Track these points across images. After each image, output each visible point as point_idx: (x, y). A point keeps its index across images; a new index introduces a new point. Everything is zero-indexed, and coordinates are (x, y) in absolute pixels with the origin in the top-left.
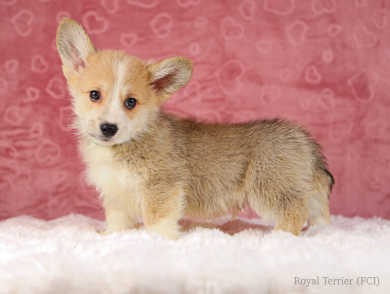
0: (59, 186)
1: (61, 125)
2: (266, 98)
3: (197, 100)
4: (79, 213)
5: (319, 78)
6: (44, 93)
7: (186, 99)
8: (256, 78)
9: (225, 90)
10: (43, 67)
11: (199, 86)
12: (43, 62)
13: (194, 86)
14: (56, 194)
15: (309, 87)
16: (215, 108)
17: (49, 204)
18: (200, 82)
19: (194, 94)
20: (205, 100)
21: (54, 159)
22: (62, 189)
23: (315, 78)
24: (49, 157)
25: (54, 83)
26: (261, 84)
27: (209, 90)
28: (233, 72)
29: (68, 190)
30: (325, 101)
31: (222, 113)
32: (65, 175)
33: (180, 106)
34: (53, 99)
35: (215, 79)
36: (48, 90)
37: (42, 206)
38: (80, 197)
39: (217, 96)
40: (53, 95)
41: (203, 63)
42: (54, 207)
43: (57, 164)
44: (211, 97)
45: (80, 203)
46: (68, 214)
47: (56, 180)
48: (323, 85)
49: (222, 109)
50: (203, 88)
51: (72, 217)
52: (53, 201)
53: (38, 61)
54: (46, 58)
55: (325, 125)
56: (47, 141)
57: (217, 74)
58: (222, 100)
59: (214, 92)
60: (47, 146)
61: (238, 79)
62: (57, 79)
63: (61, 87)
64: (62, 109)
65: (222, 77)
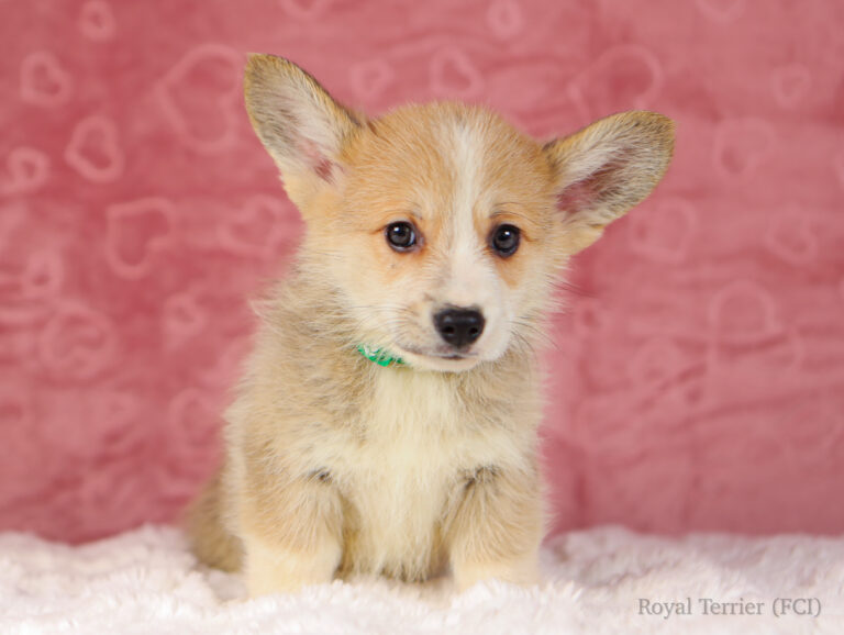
0: (113, 437)
1: (112, 258)
2: (731, 161)
6: (60, 166)
8: (696, 100)
10: (54, 89)
12: (57, 74)
14: (103, 461)
17: (86, 492)
21: (95, 361)
22: (121, 447)
24: (79, 352)
25: (90, 135)
26: (714, 116)
28: (626, 83)
29: (138, 449)
32: (130, 405)
34: (87, 182)
35: (569, 106)
36: (73, 157)
37: (63, 498)
38: (174, 470)
40: (87, 170)
41: (534, 59)
42: (101, 501)
43: (105, 375)
45: (175, 488)
46: (136, 525)
47: (104, 421)
51: (148, 533)
52: (96, 483)
53: (41, 71)
54: (66, 62)
56: (74, 306)
57: (574, 92)
60: (74, 321)
61: (640, 103)
62: (99, 123)
63: (110, 147)
64: (115, 212)
65: (590, 101)
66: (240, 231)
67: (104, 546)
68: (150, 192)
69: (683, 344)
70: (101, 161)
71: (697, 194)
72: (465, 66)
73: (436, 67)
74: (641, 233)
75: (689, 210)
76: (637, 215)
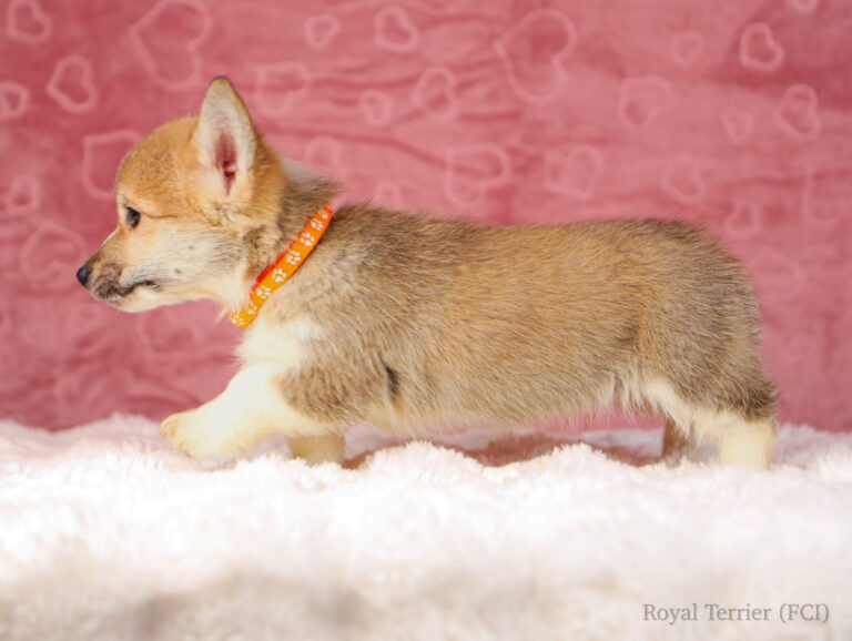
0: (84, 342)
1: (87, 182)
2: (634, 113)
3: (448, 115)
4: (135, 412)
5: (780, 55)
6: (41, 98)
7: (417, 114)
8: (605, 59)
9: (521, 92)
10: (38, 29)
11: (452, 80)
12: (39, 15)
13: (440, 79)
14: (75, 363)
15: (749, 81)
16: (495, 138)
17: (58, 390)
18: (455, 69)
19: (438, 102)
20: (468, 118)
22: (89, 352)
23: (767, 56)
24: (56, 265)
25: (68, 71)
26: (621, 74)
27: (480, 91)
28: (544, 42)
29: (107, 353)
30: (794, 119)
31: (512, 152)
32: (100, 314)
33: (401, 133)
34: (65, 114)
35: (495, 61)
36: (52, 90)
37: (38, 395)
38: (139, 372)
39: (502, 107)
40: (65, 102)
41: (464, 18)
42: (72, 399)
44: (485, 109)
45: (140, 388)
46: (106, 415)
47: (76, 328)
48: (790, 74)
49: (514, 140)
50: (463, 87)
51: (118, 423)
52: (66, 382)
53: (25, 11)
54: (47, 6)
55: (792, 184)
56: (51, 224)
57: (500, 48)
58: (514, 116)
59: (493, 96)
60: (51, 237)
61: (556, 60)
62: (77, 61)
63: (87, 83)
64: (89, 141)
65: (514, 57)
67: (78, 432)
68: (122, 126)
70: (80, 97)
71: (603, 141)
72: (404, 22)
73: (379, 22)
74: (555, 174)
75: (597, 156)
76: (551, 157)
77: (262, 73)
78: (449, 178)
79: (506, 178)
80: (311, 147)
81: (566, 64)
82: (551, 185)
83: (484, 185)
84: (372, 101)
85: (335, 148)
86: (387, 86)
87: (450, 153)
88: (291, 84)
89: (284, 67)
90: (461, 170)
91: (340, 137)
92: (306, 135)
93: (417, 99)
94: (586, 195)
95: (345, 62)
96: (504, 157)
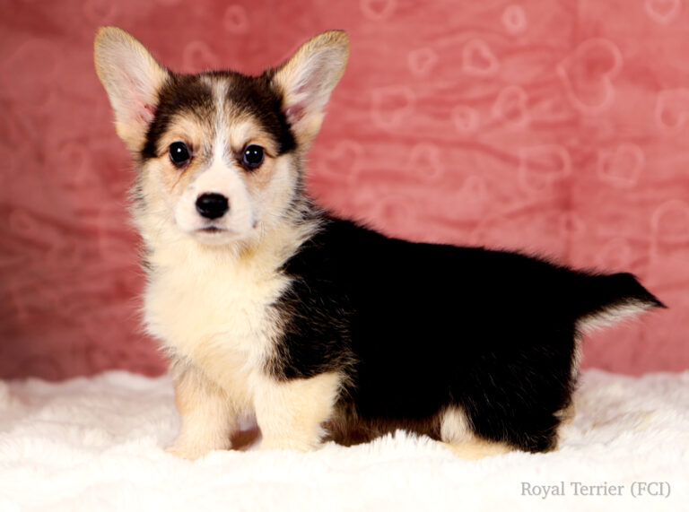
2: (668, 118)
3: (521, 124)
7: (498, 124)
8: (644, 76)
9: (579, 105)
11: (524, 97)
13: (514, 97)
16: (560, 141)
18: (527, 88)
19: (514, 114)
20: (537, 126)
26: (657, 87)
27: (546, 105)
28: (596, 65)
31: (572, 151)
33: (487, 138)
35: (557, 81)
39: (563, 116)
41: (533, 48)
44: (551, 118)
49: (574, 142)
50: (532, 102)
53: (197, 55)
54: (214, 48)
57: (561, 71)
58: (573, 123)
59: (556, 109)
61: (606, 79)
65: (571, 77)
66: (333, 164)
69: (633, 243)
71: (644, 141)
72: (486, 53)
73: (466, 53)
74: (606, 167)
75: (639, 154)
76: (603, 155)
77: (377, 95)
78: (522, 173)
79: (568, 170)
80: (415, 152)
81: (615, 82)
82: (602, 177)
83: (550, 178)
84: (463, 116)
85: (433, 153)
86: (474, 103)
87: (523, 153)
88: (399, 103)
89: (394, 91)
90: (532, 165)
91: (437, 142)
92: (410, 142)
93: (497, 111)
94: (632, 182)
95: (441, 85)
96: (565, 156)
